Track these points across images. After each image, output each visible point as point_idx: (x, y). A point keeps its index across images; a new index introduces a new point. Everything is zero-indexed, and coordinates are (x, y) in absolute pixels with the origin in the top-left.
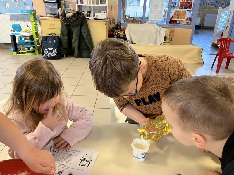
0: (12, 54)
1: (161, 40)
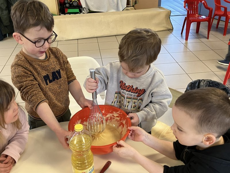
1: (123, 4)
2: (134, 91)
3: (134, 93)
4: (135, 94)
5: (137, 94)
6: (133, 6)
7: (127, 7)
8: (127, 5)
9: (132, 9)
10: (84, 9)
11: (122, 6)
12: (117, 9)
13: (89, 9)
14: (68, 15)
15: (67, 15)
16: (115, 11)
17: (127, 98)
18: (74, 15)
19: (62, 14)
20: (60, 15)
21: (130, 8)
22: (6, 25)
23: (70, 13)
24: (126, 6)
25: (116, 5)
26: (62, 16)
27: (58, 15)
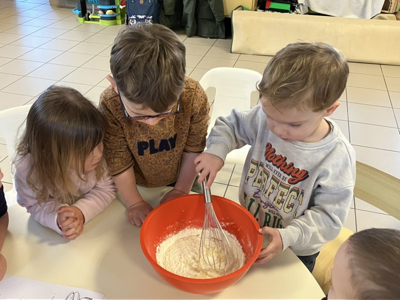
0: (77, 20)
1: (375, 7)
2: (285, 169)
3: (285, 173)
4: (286, 175)
5: (290, 177)
6: (395, 13)
7: (382, 13)
8: (382, 9)
9: (391, 18)
10: (301, 6)
11: (373, 10)
12: (363, 14)
13: (309, 8)
14: (270, 12)
15: (267, 12)
16: (356, 17)
17: (272, 178)
18: (279, 13)
19: (260, 9)
20: (256, 10)
21: (388, 17)
22: (168, 14)
23: (273, 10)
24: (380, 10)
25: (361, 8)
26: (260, 12)
27: (252, 10)
